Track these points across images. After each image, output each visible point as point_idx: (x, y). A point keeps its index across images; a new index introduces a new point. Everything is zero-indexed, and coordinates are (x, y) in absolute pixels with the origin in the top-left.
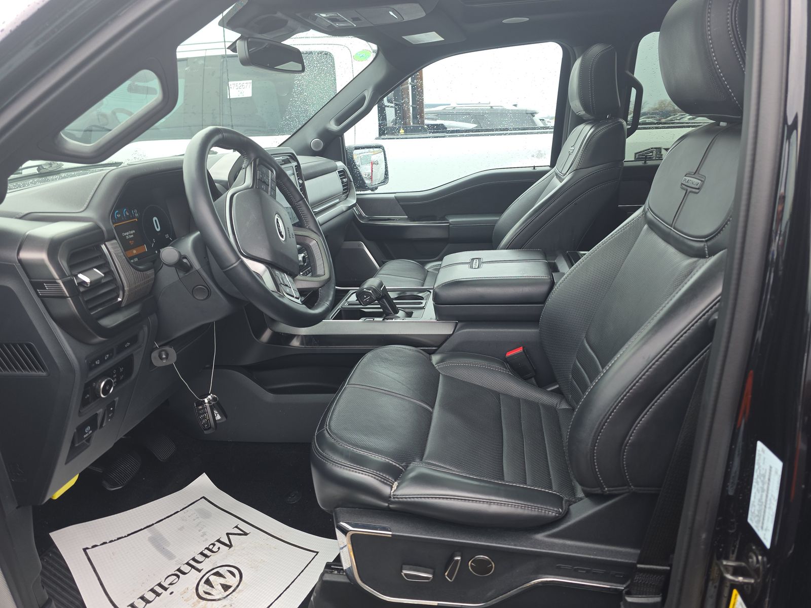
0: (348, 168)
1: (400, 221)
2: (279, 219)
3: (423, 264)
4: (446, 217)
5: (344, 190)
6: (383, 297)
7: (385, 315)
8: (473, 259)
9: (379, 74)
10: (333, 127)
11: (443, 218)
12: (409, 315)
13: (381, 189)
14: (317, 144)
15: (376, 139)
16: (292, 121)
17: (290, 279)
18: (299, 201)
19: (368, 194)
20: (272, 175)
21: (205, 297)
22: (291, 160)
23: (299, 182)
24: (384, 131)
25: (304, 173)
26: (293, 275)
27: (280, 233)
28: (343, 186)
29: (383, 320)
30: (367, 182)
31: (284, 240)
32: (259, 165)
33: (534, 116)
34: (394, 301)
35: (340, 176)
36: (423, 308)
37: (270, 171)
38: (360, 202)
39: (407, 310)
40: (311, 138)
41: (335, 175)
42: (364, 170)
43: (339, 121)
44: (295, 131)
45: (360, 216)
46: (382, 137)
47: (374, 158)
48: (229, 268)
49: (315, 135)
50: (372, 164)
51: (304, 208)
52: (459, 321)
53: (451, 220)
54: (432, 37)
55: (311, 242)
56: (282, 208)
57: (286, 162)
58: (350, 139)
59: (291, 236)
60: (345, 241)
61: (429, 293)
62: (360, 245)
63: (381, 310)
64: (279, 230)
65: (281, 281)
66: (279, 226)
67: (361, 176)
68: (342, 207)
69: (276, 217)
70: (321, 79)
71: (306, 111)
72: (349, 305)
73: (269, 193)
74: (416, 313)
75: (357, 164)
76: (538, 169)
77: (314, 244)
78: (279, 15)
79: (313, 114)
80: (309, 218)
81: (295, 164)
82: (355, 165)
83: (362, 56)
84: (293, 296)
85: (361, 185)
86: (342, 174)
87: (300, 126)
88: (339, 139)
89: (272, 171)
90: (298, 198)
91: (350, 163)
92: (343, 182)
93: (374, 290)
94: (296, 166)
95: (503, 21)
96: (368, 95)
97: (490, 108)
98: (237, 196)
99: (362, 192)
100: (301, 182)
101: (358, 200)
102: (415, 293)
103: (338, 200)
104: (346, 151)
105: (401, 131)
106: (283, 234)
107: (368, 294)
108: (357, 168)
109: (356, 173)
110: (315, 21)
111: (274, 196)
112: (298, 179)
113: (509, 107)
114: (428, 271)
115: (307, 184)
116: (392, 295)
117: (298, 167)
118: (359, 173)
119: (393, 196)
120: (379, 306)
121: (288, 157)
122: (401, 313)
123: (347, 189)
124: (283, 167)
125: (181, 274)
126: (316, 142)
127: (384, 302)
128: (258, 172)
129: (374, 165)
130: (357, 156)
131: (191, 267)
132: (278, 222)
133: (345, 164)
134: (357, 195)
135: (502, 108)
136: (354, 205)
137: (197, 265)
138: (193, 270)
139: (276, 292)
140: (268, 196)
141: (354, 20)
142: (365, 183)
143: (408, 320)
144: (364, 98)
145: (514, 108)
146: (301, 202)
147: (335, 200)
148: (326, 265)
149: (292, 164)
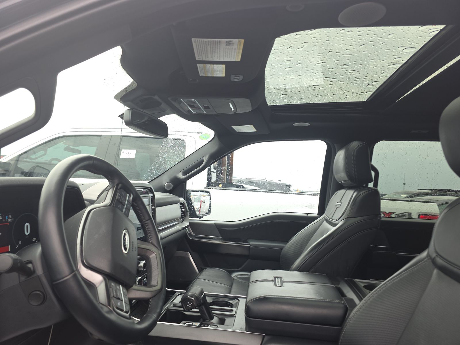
0: (186, 202)
1: (216, 240)
2: (127, 234)
3: (230, 273)
4: (248, 240)
5: (182, 216)
6: (202, 304)
7: (202, 320)
8: (275, 277)
9: (214, 149)
10: (181, 176)
11: (246, 241)
12: (222, 322)
13: (205, 218)
14: (168, 186)
15: (205, 188)
16: (155, 170)
17: (125, 291)
18: (147, 220)
19: (197, 220)
20: (129, 198)
21: (39, 303)
22: (149, 192)
23: (152, 208)
24: (209, 184)
25: (156, 202)
26: (127, 287)
27: (125, 246)
28: (182, 214)
29: (200, 326)
30: (197, 213)
31: (126, 252)
32: (120, 189)
33: (290, 187)
34: (211, 307)
35: (181, 207)
36: (233, 316)
37: (128, 195)
38: (192, 225)
39: (221, 317)
40: (165, 181)
41: (178, 206)
42: (196, 205)
43: (185, 173)
44: (156, 177)
45: (190, 234)
46: (208, 187)
47: (203, 199)
48: (60, 281)
49: (168, 180)
50: (202, 202)
51: (150, 226)
52: (266, 335)
53: (251, 243)
54: (250, 129)
55: (151, 254)
56: (131, 224)
57: (146, 193)
58: (190, 185)
59: (134, 249)
60: (177, 251)
61: (237, 301)
62: (187, 254)
63: (199, 314)
64: (124, 243)
65: (115, 294)
66: (125, 240)
67: (194, 208)
68: (179, 227)
69: (124, 232)
70: (178, 147)
71: (165, 165)
72: (174, 306)
73: (124, 212)
74: (228, 320)
75: (193, 201)
76: (310, 215)
77: (153, 257)
78: (156, 97)
79: (169, 167)
80: (153, 235)
81: (151, 195)
82: (191, 201)
83: (205, 137)
84: (122, 310)
85: (193, 214)
86: (182, 205)
87: (160, 174)
88: (183, 184)
89: (130, 195)
90: (147, 218)
91: (188, 200)
92: (182, 211)
93: (197, 298)
94: (151, 197)
95: (294, 124)
96: (205, 159)
97: (266, 180)
98: (94, 212)
99: (193, 219)
100: (153, 207)
101: (190, 223)
102: (227, 300)
103: (177, 222)
104: (187, 192)
105: (219, 185)
106: (128, 247)
107: (191, 301)
108: (192, 203)
109: (191, 206)
110: (180, 104)
111: (127, 215)
112: (152, 205)
113: (276, 181)
114: (234, 279)
115: (158, 209)
116: (209, 300)
117: (153, 198)
118: (193, 206)
119: (213, 222)
120: (198, 310)
121: (147, 190)
122: (215, 320)
123: (184, 216)
124: (141, 196)
125: (23, 278)
126: (169, 184)
127: (203, 308)
128: (118, 194)
129: (202, 203)
130: (193, 196)
131: (34, 272)
132: (124, 237)
133: (185, 199)
134: (190, 220)
135: (272, 181)
136: (187, 227)
137: (40, 271)
138: (35, 275)
139: (107, 307)
140: (121, 214)
141: (205, 108)
142: (196, 213)
143: (221, 327)
144: (203, 161)
145: (279, 182)
146: (149, 221)
147: (175, 222)
148: (160, 276)
149: (149, 195)
